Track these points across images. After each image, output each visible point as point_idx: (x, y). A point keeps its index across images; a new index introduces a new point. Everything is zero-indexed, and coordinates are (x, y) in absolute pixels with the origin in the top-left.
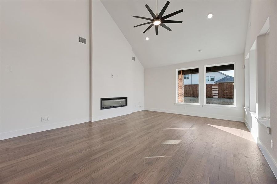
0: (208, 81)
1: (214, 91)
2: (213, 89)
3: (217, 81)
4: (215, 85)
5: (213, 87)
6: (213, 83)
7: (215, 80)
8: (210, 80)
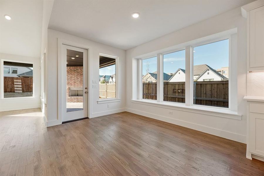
0: (9, 73)
1: (16, 85)
2: (15, 83)
3: (20, 75)
4: (17, 79)
5: (15, 81)
6: (15, 76)
7: (19, 73)
8: (11, 72)
